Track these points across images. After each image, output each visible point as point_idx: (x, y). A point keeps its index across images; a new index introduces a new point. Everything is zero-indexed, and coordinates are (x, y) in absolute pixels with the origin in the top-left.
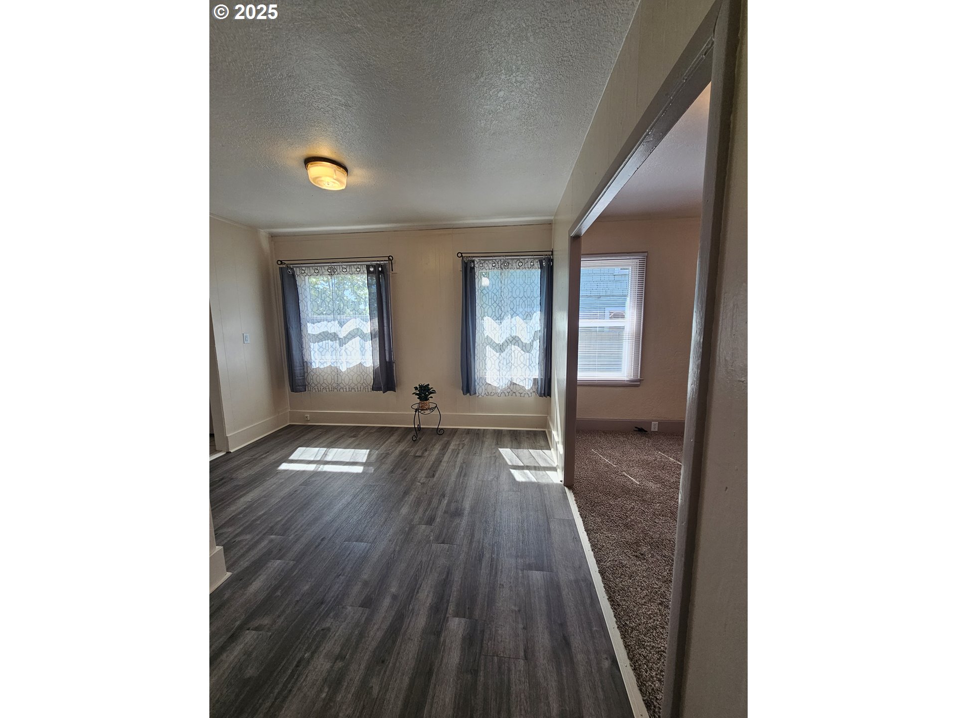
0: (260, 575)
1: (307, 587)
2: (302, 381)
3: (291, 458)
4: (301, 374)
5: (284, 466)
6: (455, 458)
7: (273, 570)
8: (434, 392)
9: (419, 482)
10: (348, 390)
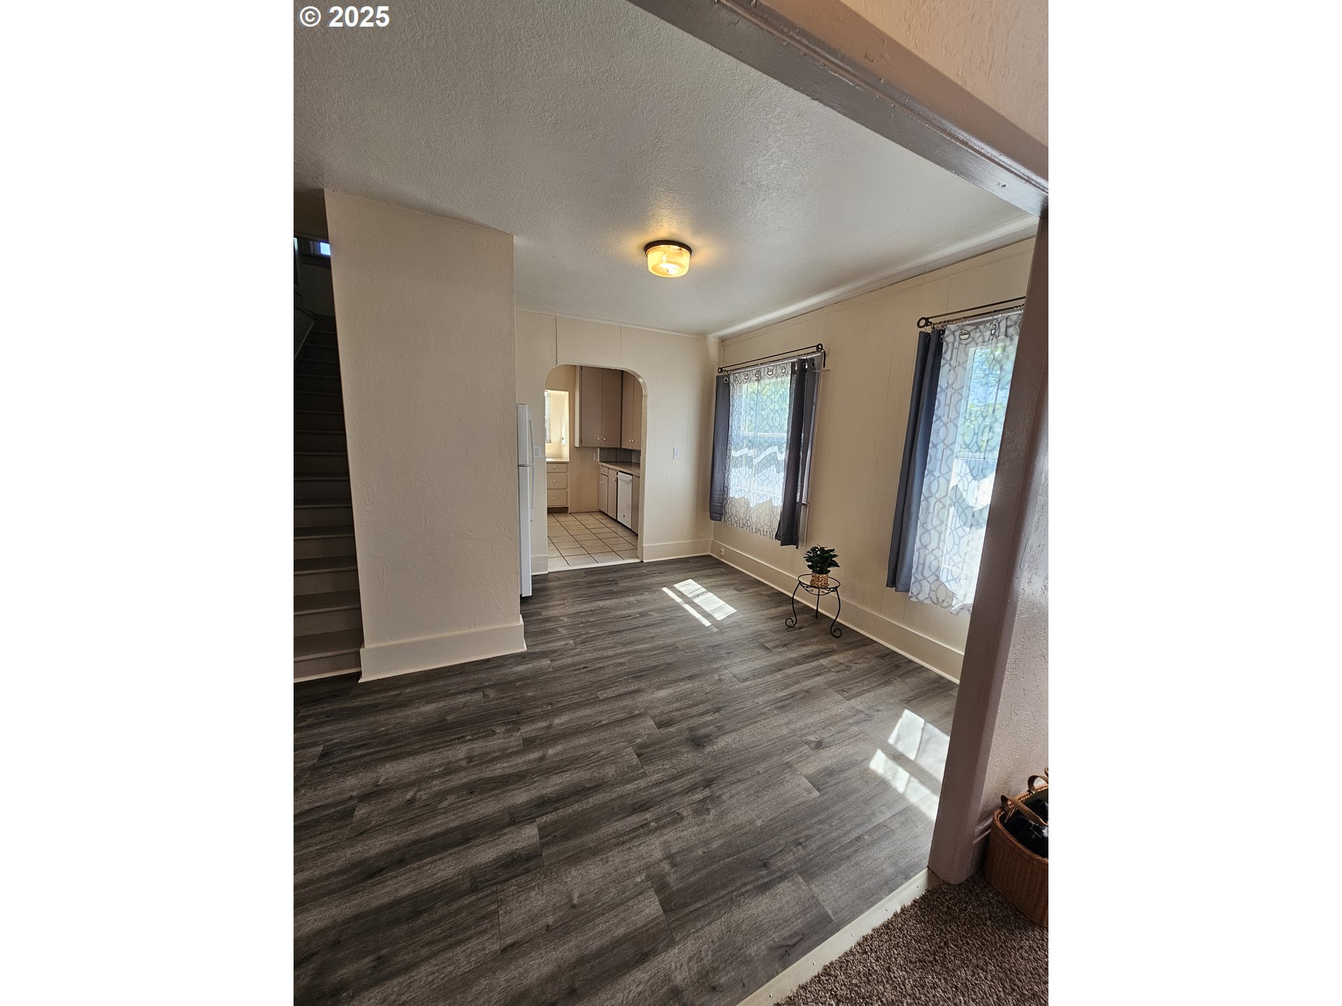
0: (533, 662)
1: (531, 694)
2: (719, 508)
3: (677, 586)
4: (719, 500)
5: (665, 589)
7: (540, 666)
9: (720, 675)
10: (754, 531)
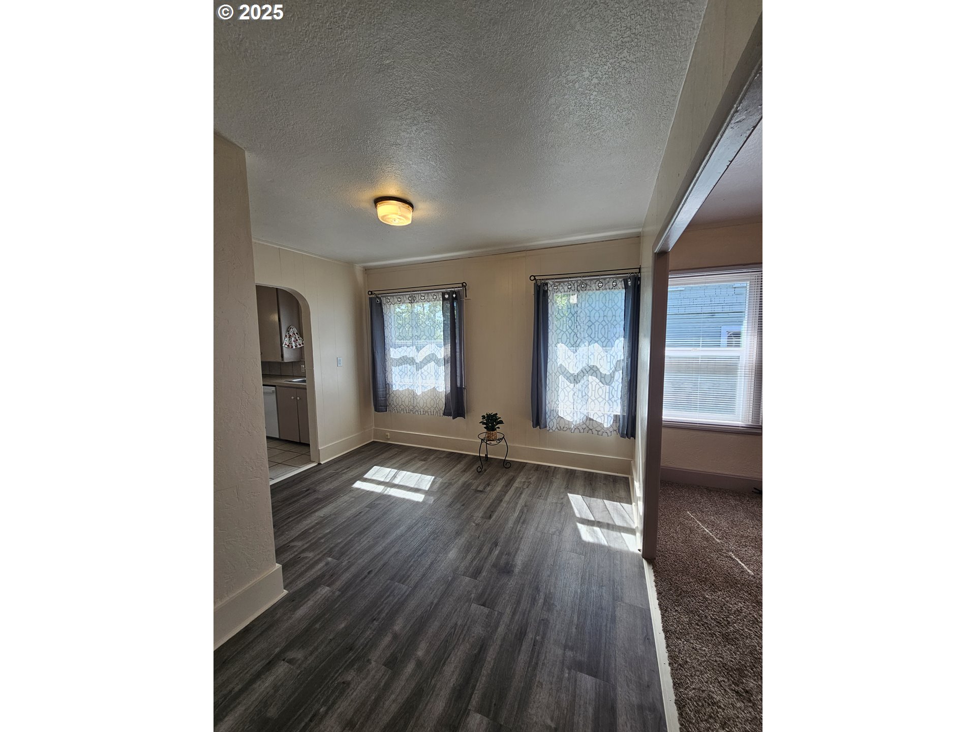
0: (308, 600)
1: (343, 625)
2: (383, 402)
3: (366, 476)
4: (383, 395)
5: (358, 485)
6: (517, 498)
7: (321, 597)
8: (501, 422)
9: (474, 522)
10: (422, 413)
